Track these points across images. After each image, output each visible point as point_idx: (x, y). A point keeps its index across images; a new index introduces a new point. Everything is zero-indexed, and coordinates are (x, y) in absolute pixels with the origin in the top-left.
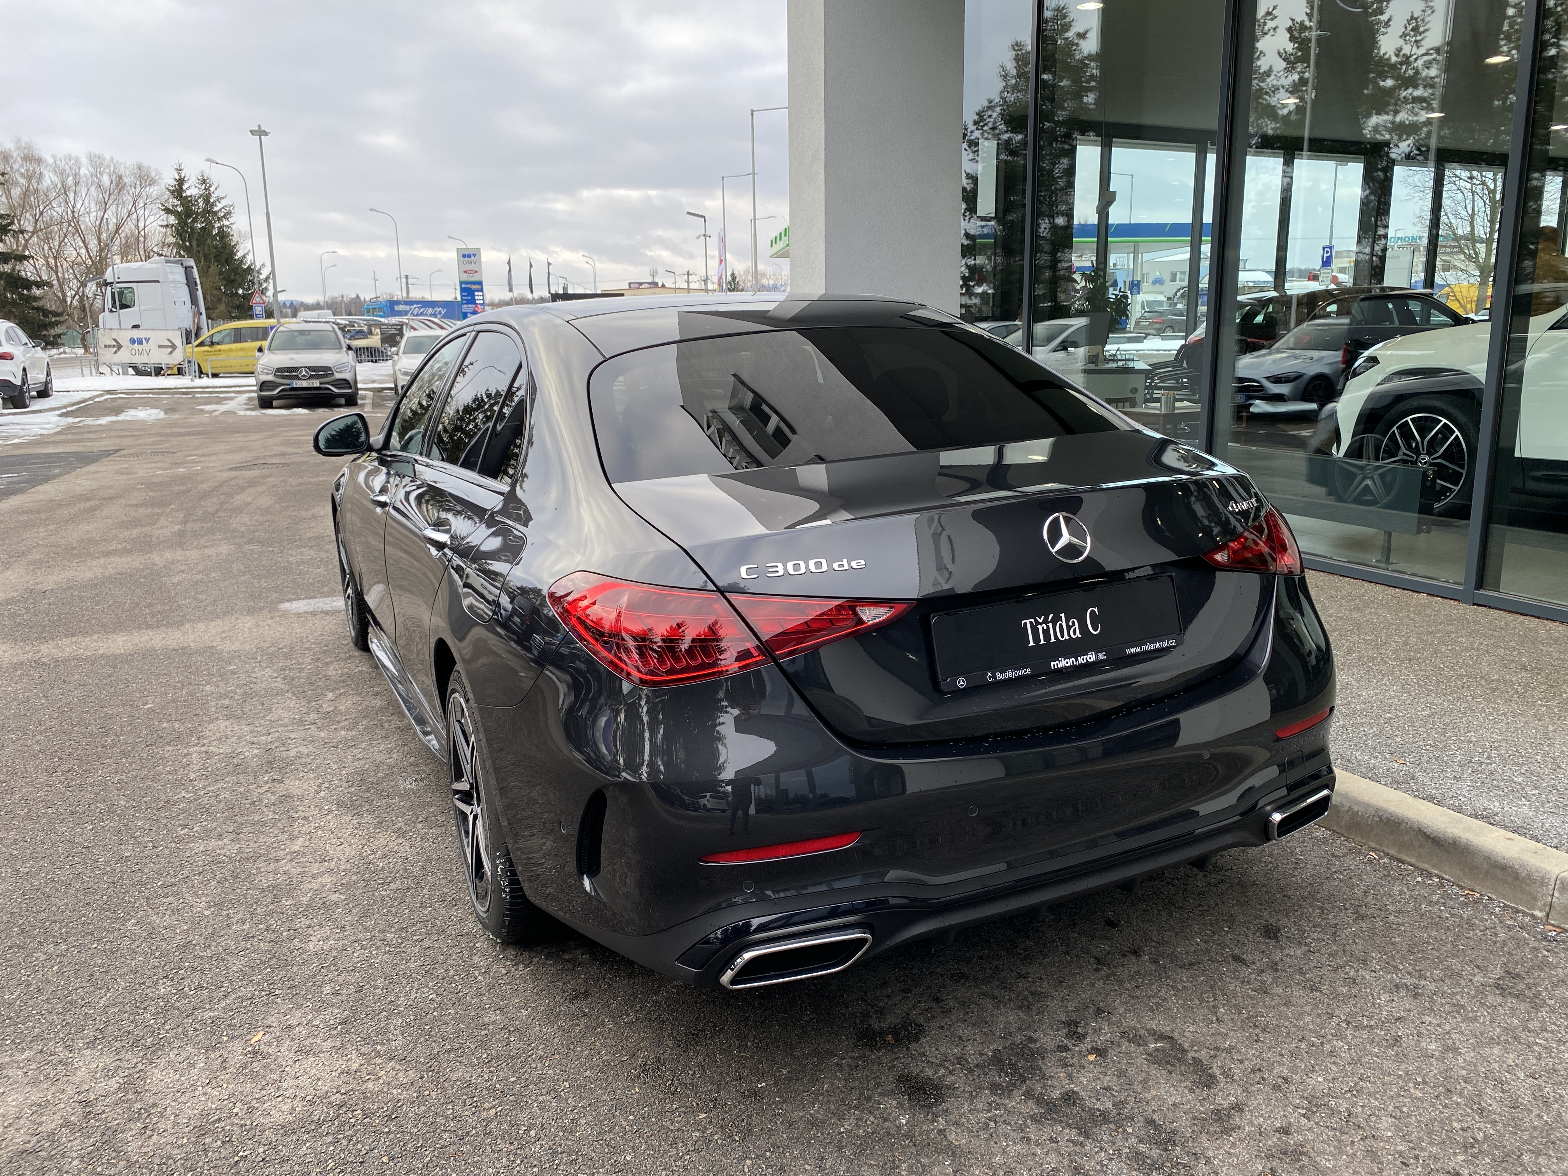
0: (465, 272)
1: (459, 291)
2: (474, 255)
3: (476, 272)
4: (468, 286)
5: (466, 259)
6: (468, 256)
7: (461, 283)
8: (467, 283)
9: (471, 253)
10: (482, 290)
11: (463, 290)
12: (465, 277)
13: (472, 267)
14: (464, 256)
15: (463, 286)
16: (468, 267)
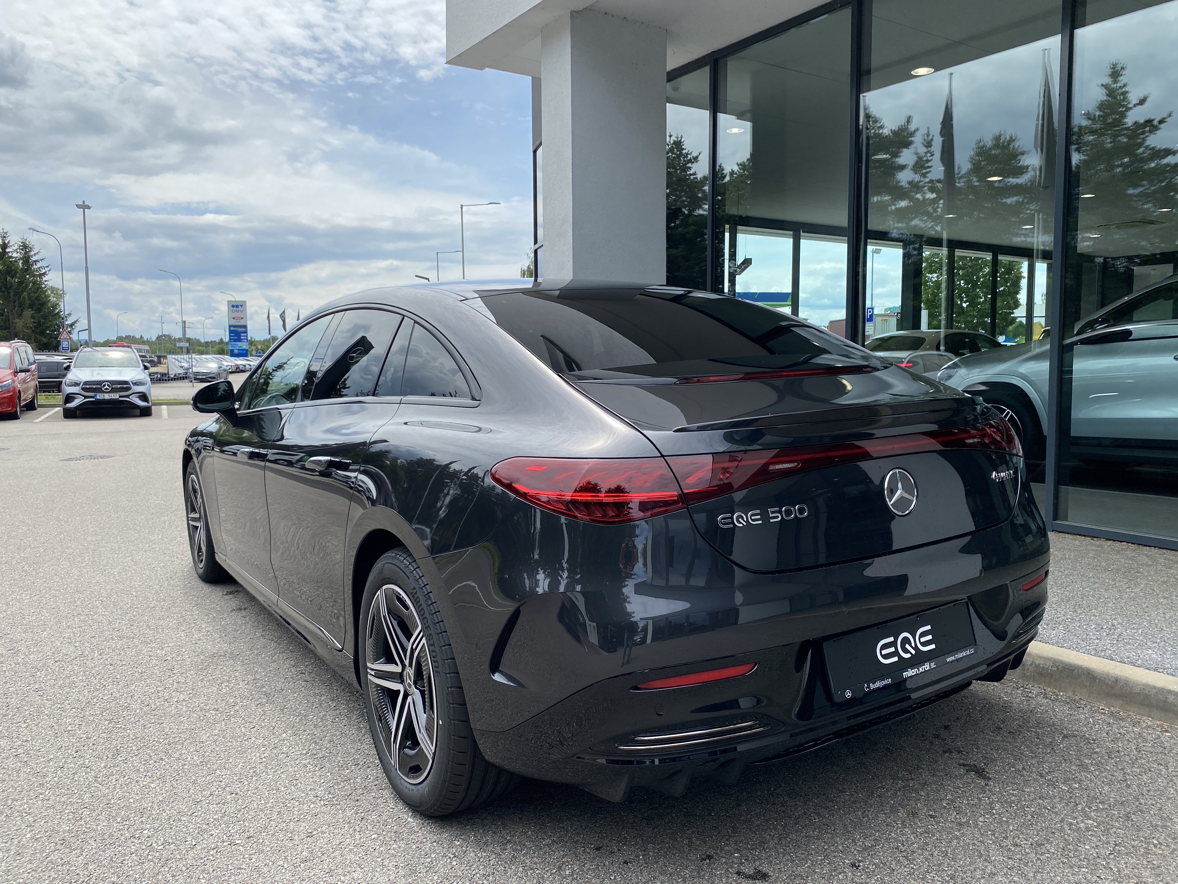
0: (234, 318)
1: (227, 333)
2: (241, 306)
3: (242, 318)
4: (236, 329)
5: (235, 308)
6: (236, 307)
7: (230, 326)
8: (234, 326)
9: (239, 304)
10: (246, 332)
11: (231, 332)
12: (234, 322)
13: (240, 315)
14: (233, 306)
15: (232, 329)
16: (235, 315)
